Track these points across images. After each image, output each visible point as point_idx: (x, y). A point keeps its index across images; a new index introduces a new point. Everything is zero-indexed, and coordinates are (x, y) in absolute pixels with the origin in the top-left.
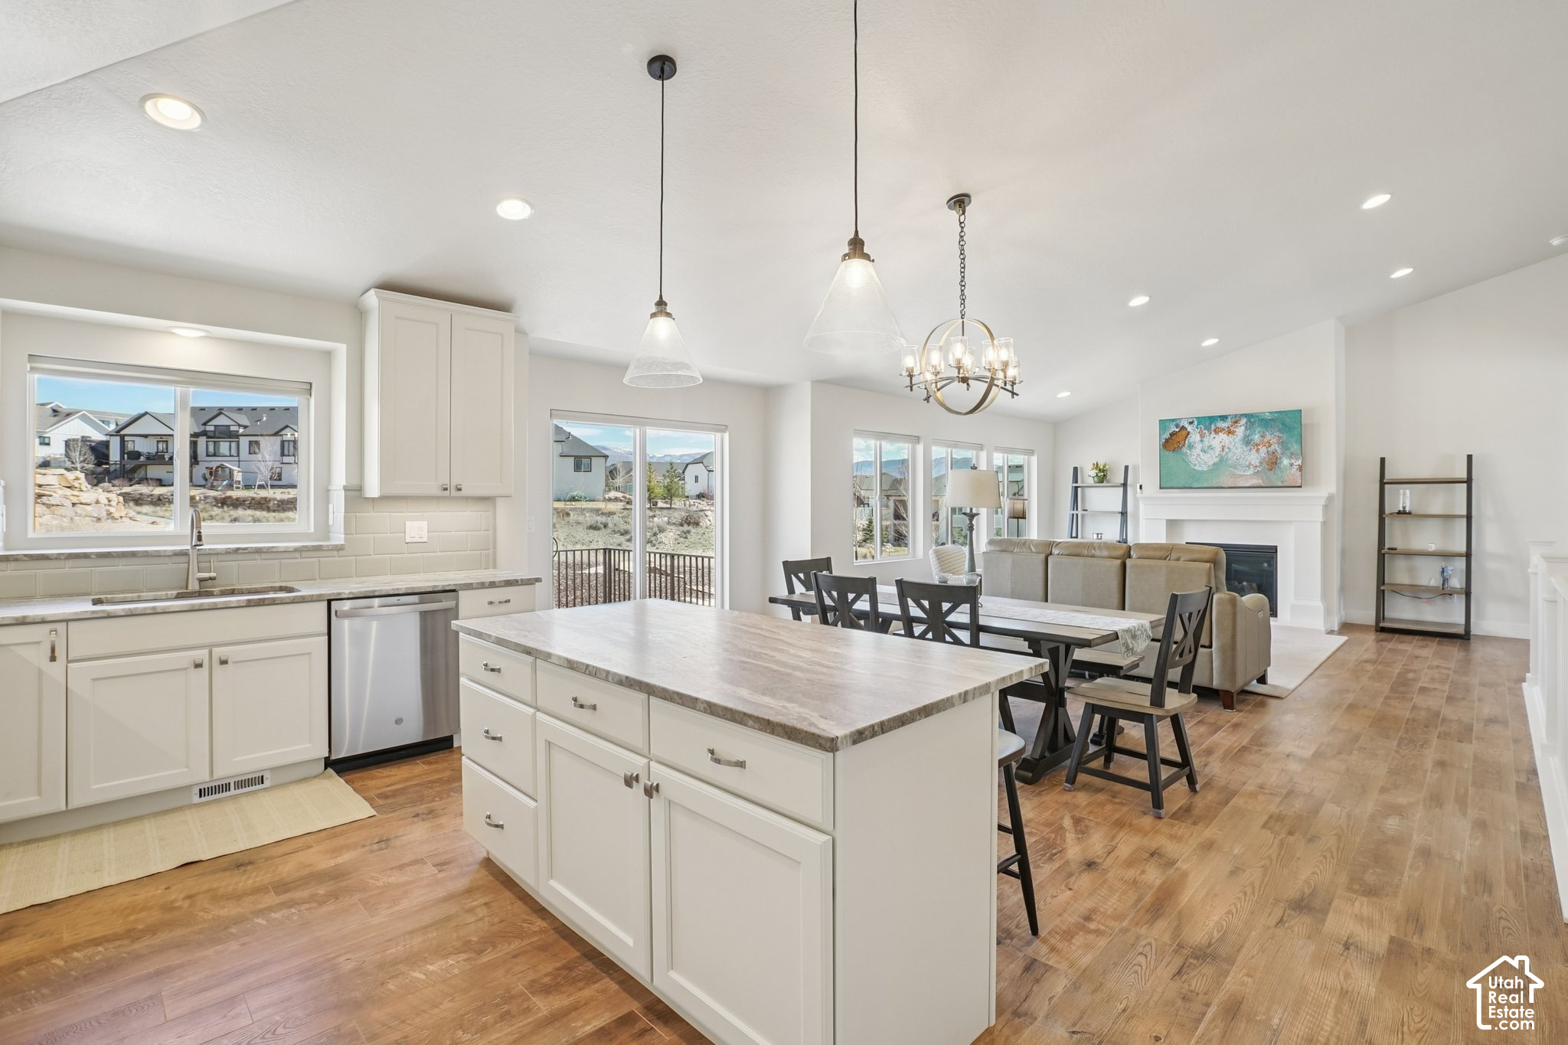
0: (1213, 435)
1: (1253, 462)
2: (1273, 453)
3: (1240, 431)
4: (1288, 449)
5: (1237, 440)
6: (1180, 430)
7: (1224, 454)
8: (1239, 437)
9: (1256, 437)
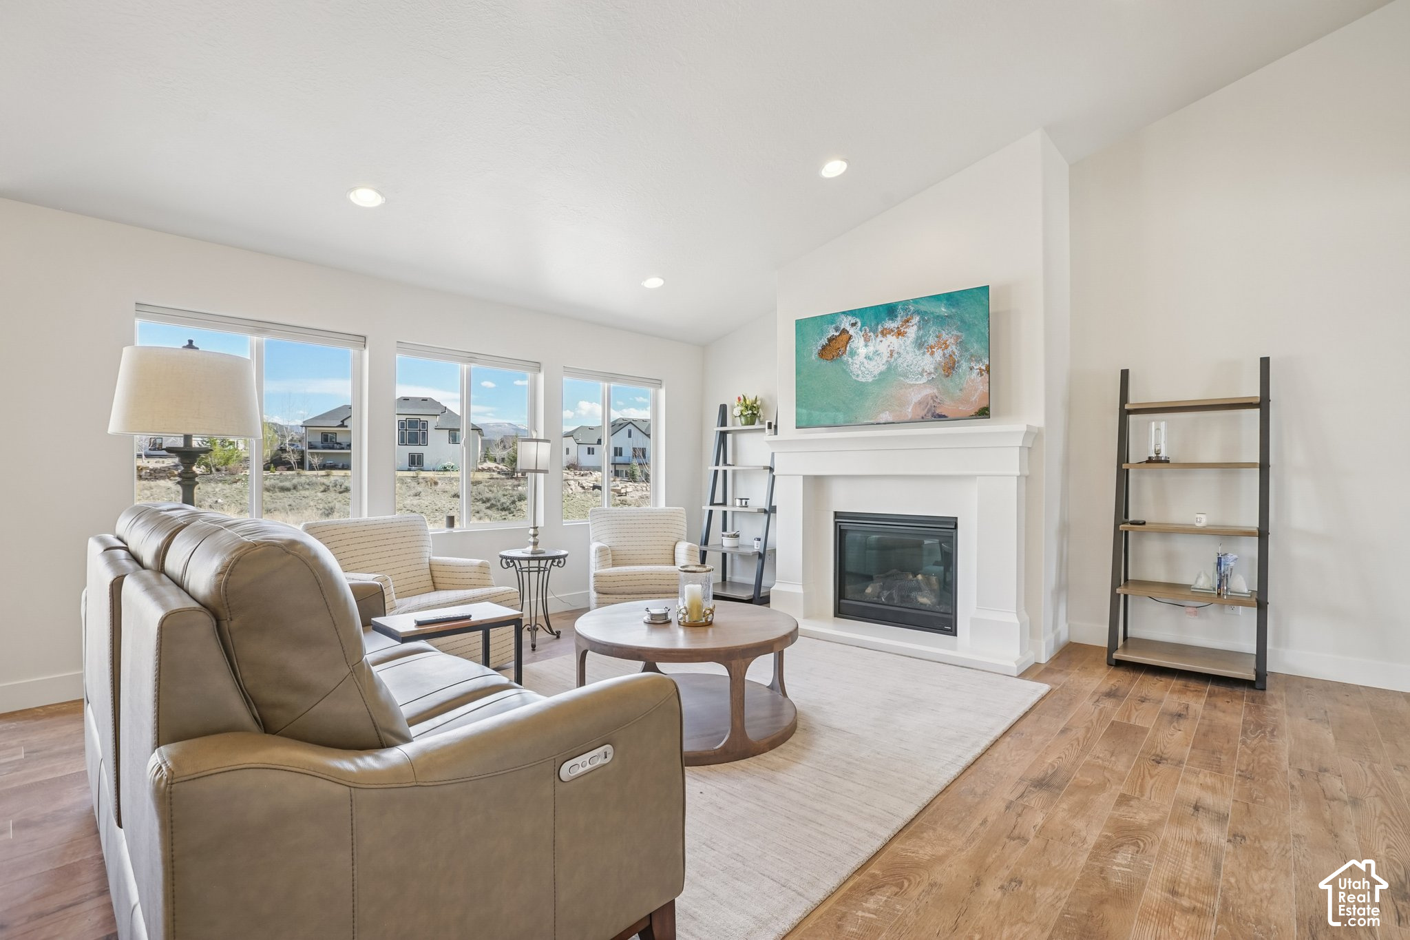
0: (880, 338)
1: (926, 368)
2: (950, 356)
3: (912, 331)
4: (967, 350)
5: (908, 342)
6: (840, 334)
7: (893, 360)
8: (910, 339)
9: (932, 341)
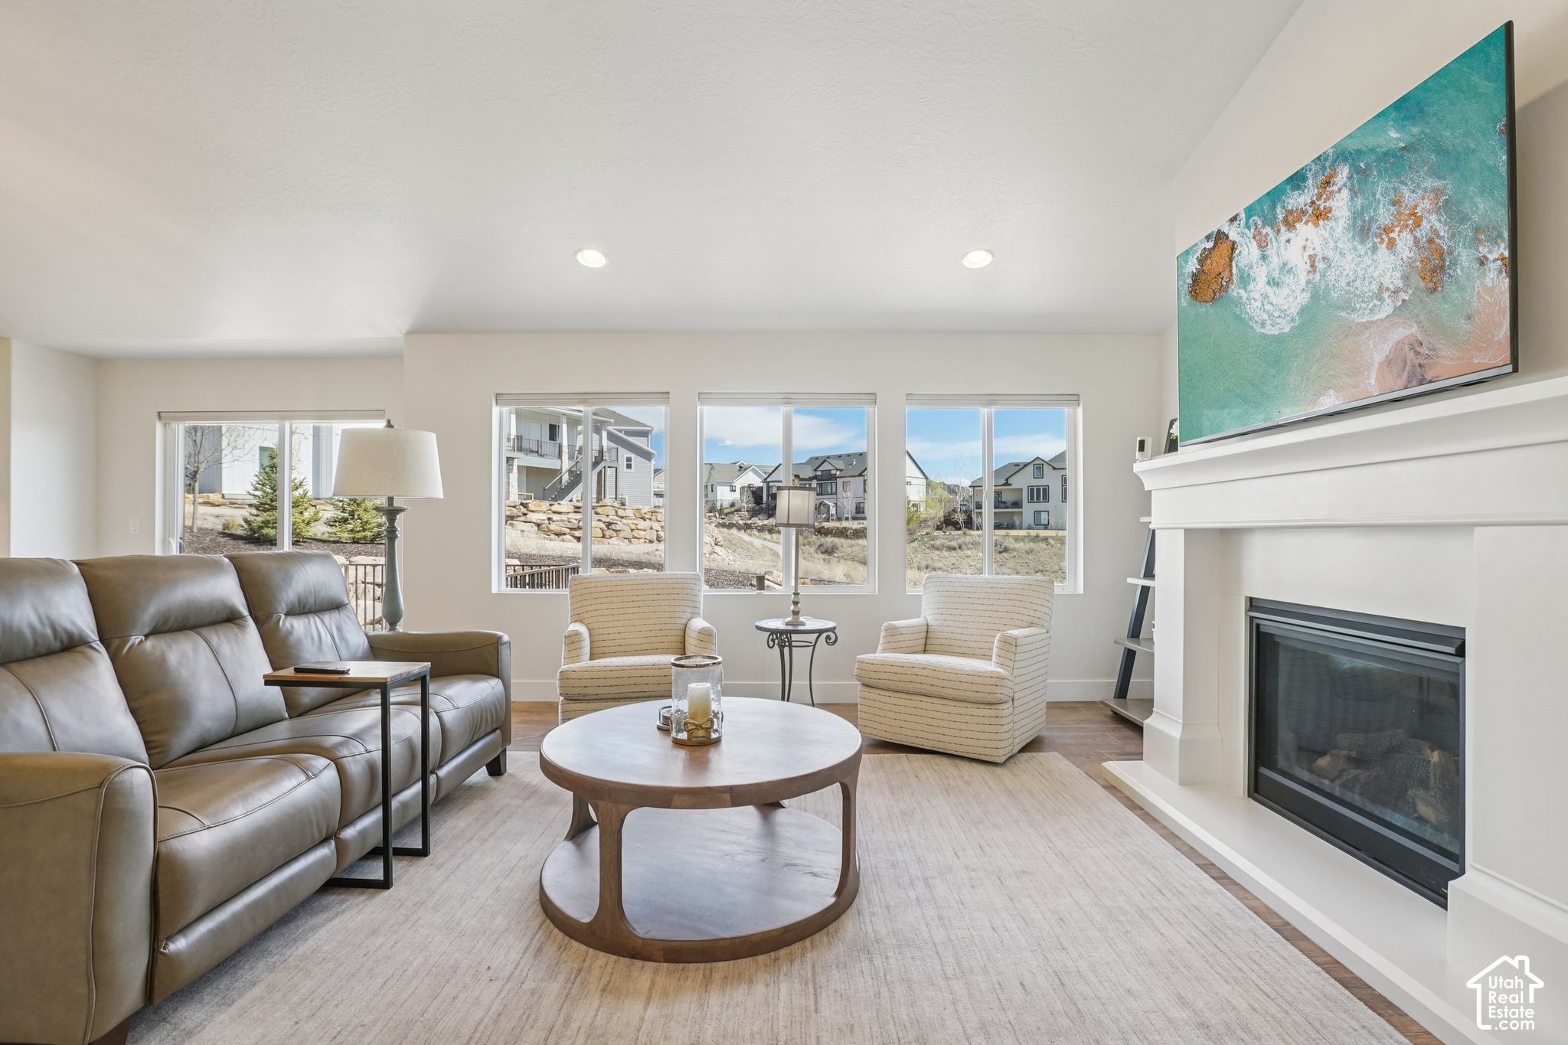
0: (1285, 234)
1: (1387, 282)
2: (1430, 241)
3: (1341, 203)
4: (1464, 219)
5: (1339, 230)
6: (1216, 244)
7: (1317, 276)
8: (1342, 222)
9: (1384, 215)
